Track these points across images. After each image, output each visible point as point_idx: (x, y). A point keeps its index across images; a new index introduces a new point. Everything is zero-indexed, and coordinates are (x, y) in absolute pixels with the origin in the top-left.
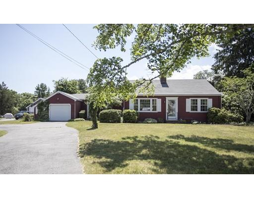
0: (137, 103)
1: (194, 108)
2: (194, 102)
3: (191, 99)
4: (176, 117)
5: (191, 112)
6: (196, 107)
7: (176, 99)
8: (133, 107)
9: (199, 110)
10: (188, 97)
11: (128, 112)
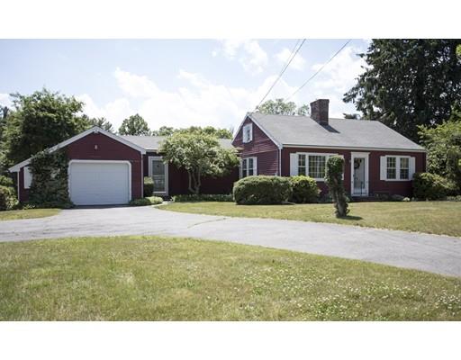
0: (304, 164)
1: (391, 173)
2: (391, 163)
3: (387, 156)
4: (366, 191)
5: (387, 180)
6: (394, 171)
7: (366, 156)
8: (297, 171)
9: (398, 178)
10: (384, 153)
11: (303, 181)
